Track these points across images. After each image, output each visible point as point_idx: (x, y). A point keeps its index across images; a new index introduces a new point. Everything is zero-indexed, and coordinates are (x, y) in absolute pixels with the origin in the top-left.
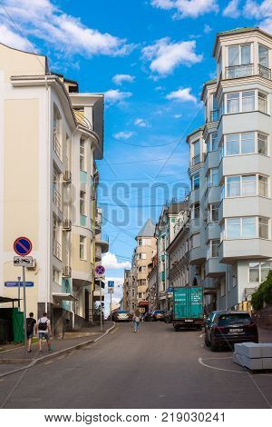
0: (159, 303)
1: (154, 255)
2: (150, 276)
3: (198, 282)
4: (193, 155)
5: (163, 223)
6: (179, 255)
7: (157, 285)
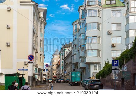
0: (61, 77)
1: (59, 61)
2: (57, 68)
3: (75, 70)
4: (74, 29)
5: (62, 51)
6: (68, 61)
7: (60, 71)
